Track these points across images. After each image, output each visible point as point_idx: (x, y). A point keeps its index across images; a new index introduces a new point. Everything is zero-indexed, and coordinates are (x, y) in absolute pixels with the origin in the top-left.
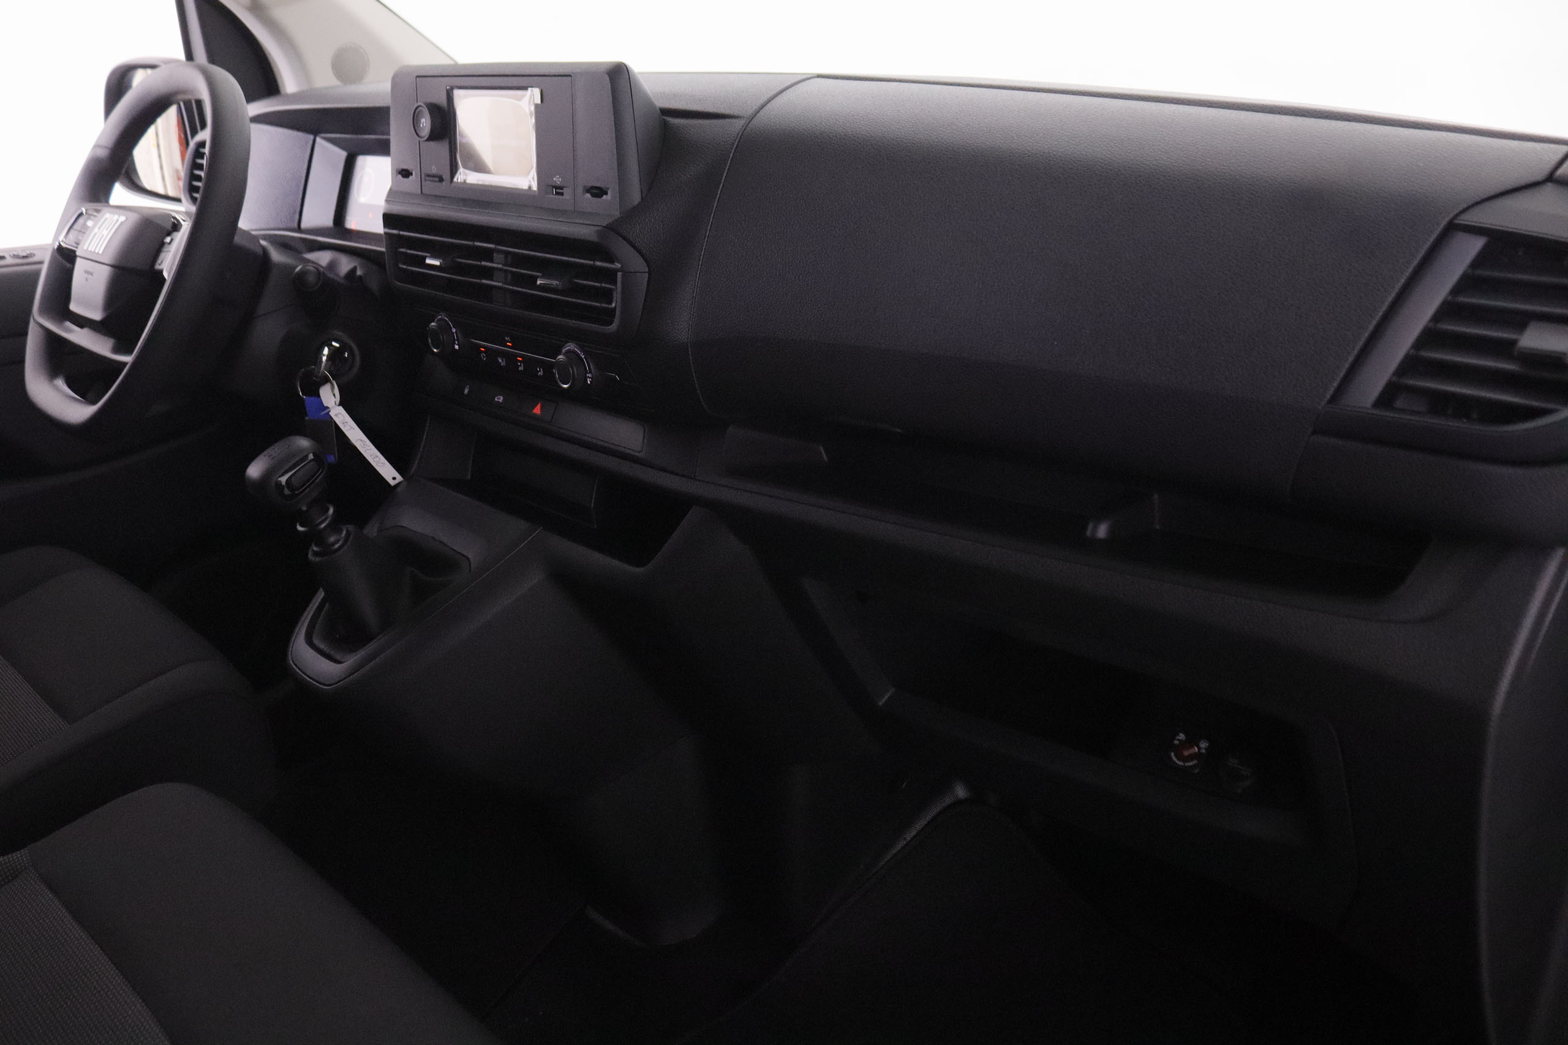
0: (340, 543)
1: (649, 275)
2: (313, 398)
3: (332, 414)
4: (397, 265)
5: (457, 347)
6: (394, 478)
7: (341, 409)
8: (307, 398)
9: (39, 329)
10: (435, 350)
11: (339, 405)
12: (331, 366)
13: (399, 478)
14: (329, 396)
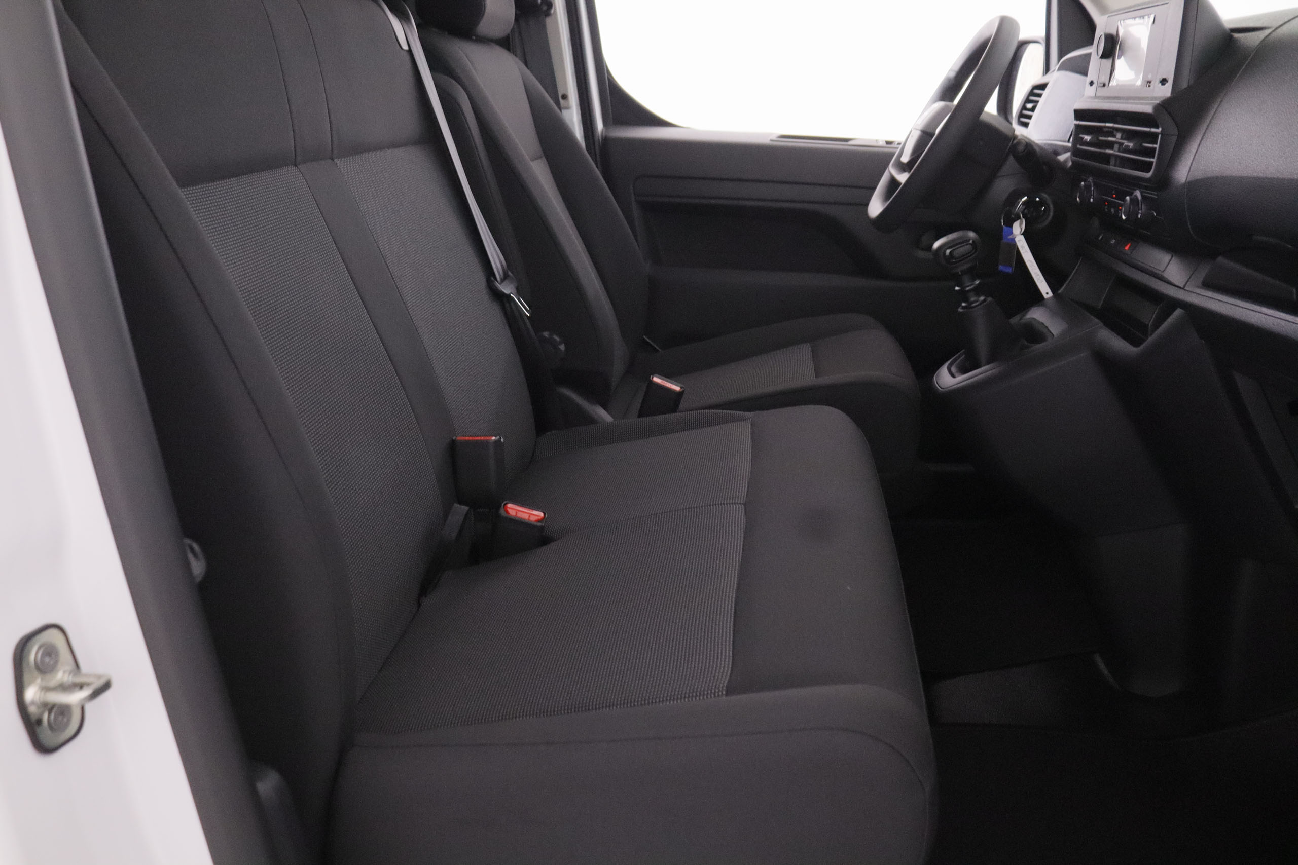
0: (977, 303)
1: (1178, 138)
2: (1008, 228)
3: (1016, 240)
4: (1076, 146)
5: (1092, 200)
6: (1047, 293)
7: (1022, 238)
8: (1006, 228)
9: (889, 175)
10: (1078, 199)
11: (1022, 234)
12: (1025, 209)
13: (1051, 294)
14: (1018, 228)
